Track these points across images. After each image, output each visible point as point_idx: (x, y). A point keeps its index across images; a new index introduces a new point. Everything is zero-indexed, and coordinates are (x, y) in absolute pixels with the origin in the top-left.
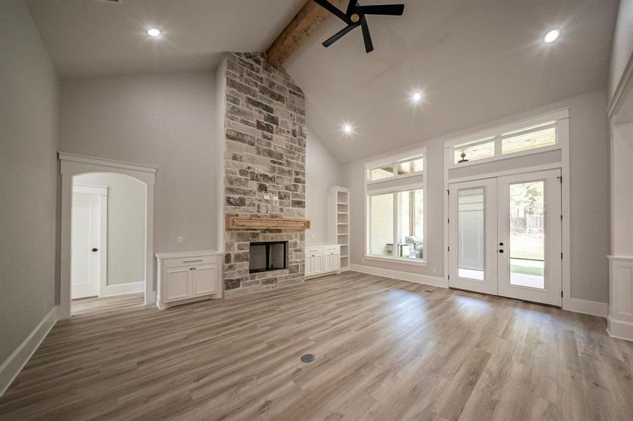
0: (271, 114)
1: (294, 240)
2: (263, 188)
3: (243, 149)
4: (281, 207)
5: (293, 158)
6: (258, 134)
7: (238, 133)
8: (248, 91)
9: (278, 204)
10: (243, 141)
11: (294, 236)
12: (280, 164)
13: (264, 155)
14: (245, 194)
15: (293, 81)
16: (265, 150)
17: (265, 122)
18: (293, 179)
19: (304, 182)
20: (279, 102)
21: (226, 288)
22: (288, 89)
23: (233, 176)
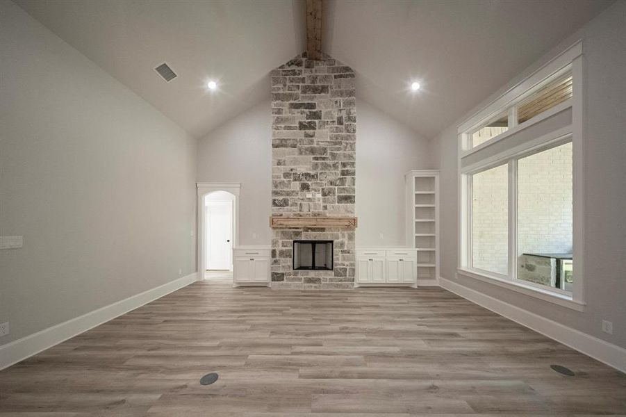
0: (314, 110)
1: (340, 240)
2: (305, 187)
3: (288, 154)
4: (325, 204)
5: (339, 149)
6: (300, 134)
7: (282, 140)
8: (291, 96)
9: (321, 201)
10: (285, 146)
11: (340, 235)
12: (324, 159)
13: (306, 154)
14: (288, 195)
15: (339, 63)
16: (306, 149)
17: (307, 121)
18: (339, 172)
19: (353, 173)
20: (323, 94)
21: (273, 280)
22: (333, 75)
23: (278, 180)
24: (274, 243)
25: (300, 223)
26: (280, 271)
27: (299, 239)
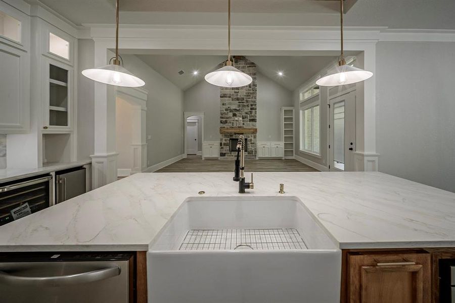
1: (250, 138)
2: (235, 115)
3: (227, 100)
4: (243, 123)
5: (249, 98)
6: (232, 92)
7: (224, 94)
9: (242, 121)
10: (226, 97)
11: (250, 136)
12: (243, 103)
13: (235, 100)
14: (227, 118)
15: (249, 61)
16: (235, 98)
18: (249, 108)
19: (256, 109)
21: (221, 156)
22: (247, 66)
23: (223, 112)
24: (221, 140)
25: (232, 131)
26: (224, 152)
27: (232, 138)
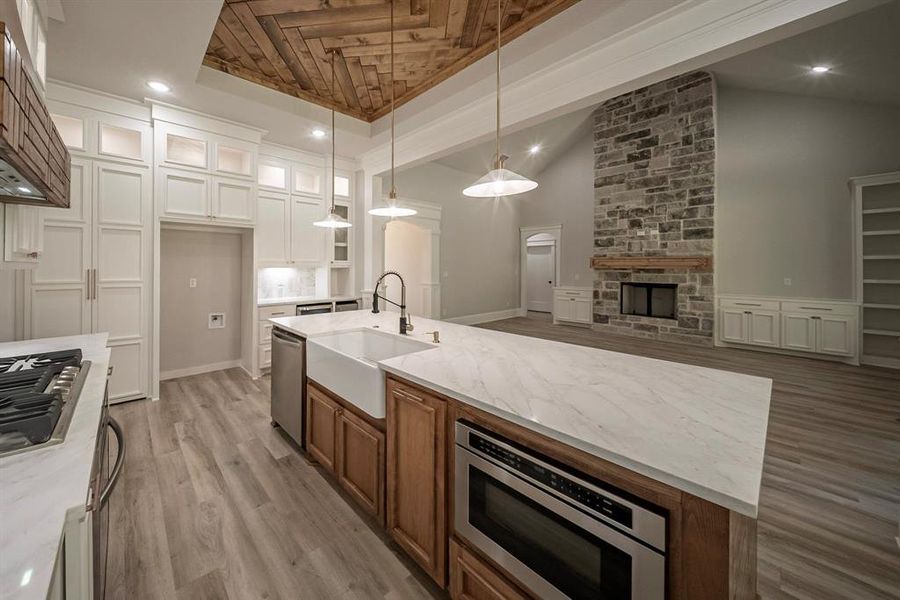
0: (648, 137)
1: (688, 283)
2: (635, 224)
3: (612, 191)
4: (664, 242)
5: (685, 174)
6: (630, 167)
7: (605, 178)
8: (617, 130)
9: (658, 238)
10: (610, 183)
11: (688, 278)
12: (662, 189)
13: (636, 188)
14: (613, 234)
16: (637, 183)
17: (638, 151)
18: (686, 202)
19: (711, 200)
20: (660, 116)
21: (595, 321)
22: (676, 89)
23: (601, 220)
24: (597, 284)
25: (627, 263)
26: (604, 313)
27: (627, 280)
